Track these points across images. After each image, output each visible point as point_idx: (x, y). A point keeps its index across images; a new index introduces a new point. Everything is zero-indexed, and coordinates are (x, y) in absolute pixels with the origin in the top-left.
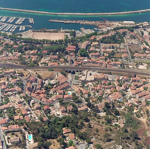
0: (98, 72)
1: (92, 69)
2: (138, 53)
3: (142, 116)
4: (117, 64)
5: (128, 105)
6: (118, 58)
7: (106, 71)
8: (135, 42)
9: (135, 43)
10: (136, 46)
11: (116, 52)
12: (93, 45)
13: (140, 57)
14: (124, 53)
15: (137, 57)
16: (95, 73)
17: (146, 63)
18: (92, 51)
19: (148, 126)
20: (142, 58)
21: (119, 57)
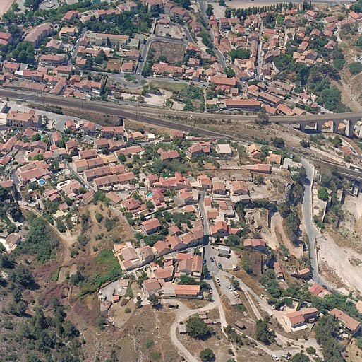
0: (29, 106)
1: (16, 96)
2: (167, 62)
3: (70, 228)
4: (92, 87)
5: (50, 196)
6: (109, 71)
7: (50, 105)
8: (177, 33)
9: (177, 37)
10: (173, 43)
11: (111, 55)
12: (63, 35)
13: (166, 75)
14: (131, 61)
15: (157, 74)
16: (20, 106)
17: (171, 91)
18: (51, 50)
19: (72, 257)
20: (170, 75)
21: (112, 70)
